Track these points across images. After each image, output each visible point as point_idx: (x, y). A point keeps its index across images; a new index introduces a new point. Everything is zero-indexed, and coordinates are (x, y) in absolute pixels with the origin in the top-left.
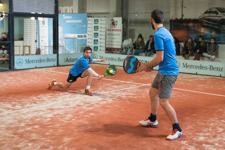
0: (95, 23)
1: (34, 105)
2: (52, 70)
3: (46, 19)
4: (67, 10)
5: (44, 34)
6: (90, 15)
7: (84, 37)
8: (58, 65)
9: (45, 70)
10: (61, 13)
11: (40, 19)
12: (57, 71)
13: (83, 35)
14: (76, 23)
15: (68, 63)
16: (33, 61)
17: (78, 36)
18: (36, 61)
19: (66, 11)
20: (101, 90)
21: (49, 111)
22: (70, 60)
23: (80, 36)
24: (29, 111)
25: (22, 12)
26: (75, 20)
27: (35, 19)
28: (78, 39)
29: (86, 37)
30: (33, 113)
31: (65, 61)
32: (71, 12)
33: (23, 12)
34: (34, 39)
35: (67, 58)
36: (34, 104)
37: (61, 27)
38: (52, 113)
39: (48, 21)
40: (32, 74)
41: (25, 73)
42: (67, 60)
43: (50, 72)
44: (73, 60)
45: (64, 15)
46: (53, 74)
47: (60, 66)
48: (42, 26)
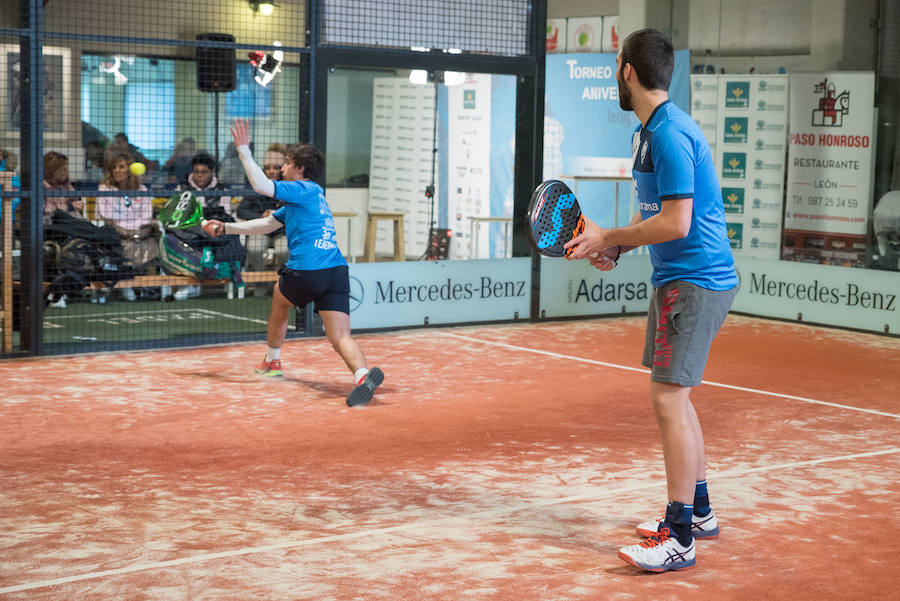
0: (728, 105)
1: (415, 511)
2: (505, 338)
3: (483, 81)
4: (590, 36)
5: (468, 156)
6: (708, 61)
8: (536, 316)
9: (472, 336)
10: (555, 53)
11: (453, 78)
12: (531, 344)
15: (585, 307)
16: (414, 292)
18: (430, 292)
19: (583, 39)
20: (759, 452)
21: (489, 547)
22: (597, 290)
24: (389, 544)
25: (367, 42)
27: (430, 79)
30: (409, 552)
31: (574, 296)
32: (608, 43)
33: (373, 42)
34: (422, 181)
35: (583, 281)
36: (413, 507)
37: (558, 123)
38: (504, 557)
40: (410, 358)
41: (372, 349)
42: (583, 291)
43: (495, 348)
44: (610, 289)
45: (575, 62)
46: (513, 361)
47: (545, 320)
48: (463, 118)
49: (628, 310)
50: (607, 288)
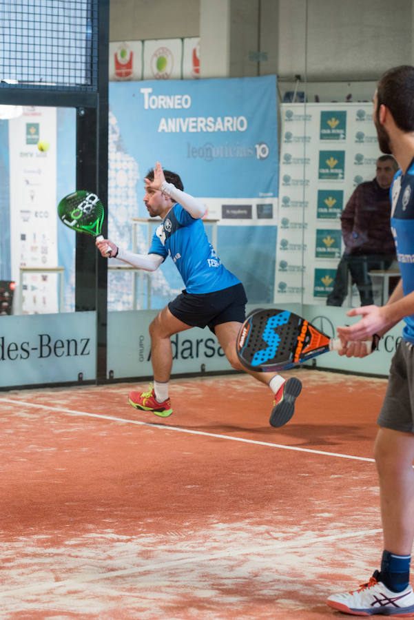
0: (323, 137)
2: (65, 402)
3: (48, 116)
4: (169, 60)
5: (32, 197)
6: (297, 87)
7: (259, 216)
8: (103, 377)
9: (29, 401)
10: (129, 80)
12: (94, 408)
13: (254, 202)
14: (214, 132)
17: (225, 208)
19: (161, 63)
20: (330, 520)
23: (234, 212)
26: (211, 119)
28: (220, 228)
29: (270, 216)
32: (189, 69)
37: (132, 159)
39: (60, 121)
43: (52, 413)
44: (187, 345)
45: (150, 90)
46: (71, 427)
47: (114, 381)
48: (26, 154)
49: (208, 369)
50: (183, 344)
